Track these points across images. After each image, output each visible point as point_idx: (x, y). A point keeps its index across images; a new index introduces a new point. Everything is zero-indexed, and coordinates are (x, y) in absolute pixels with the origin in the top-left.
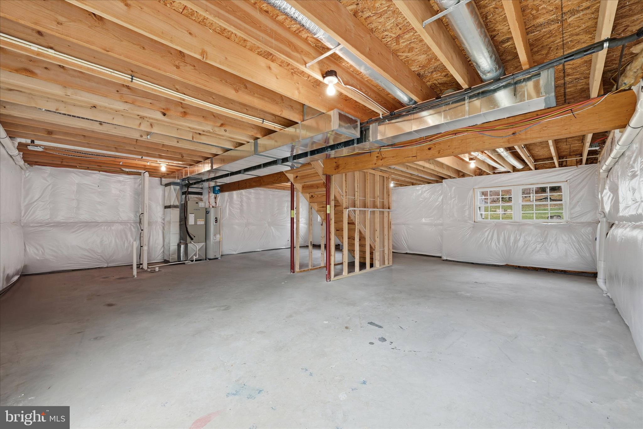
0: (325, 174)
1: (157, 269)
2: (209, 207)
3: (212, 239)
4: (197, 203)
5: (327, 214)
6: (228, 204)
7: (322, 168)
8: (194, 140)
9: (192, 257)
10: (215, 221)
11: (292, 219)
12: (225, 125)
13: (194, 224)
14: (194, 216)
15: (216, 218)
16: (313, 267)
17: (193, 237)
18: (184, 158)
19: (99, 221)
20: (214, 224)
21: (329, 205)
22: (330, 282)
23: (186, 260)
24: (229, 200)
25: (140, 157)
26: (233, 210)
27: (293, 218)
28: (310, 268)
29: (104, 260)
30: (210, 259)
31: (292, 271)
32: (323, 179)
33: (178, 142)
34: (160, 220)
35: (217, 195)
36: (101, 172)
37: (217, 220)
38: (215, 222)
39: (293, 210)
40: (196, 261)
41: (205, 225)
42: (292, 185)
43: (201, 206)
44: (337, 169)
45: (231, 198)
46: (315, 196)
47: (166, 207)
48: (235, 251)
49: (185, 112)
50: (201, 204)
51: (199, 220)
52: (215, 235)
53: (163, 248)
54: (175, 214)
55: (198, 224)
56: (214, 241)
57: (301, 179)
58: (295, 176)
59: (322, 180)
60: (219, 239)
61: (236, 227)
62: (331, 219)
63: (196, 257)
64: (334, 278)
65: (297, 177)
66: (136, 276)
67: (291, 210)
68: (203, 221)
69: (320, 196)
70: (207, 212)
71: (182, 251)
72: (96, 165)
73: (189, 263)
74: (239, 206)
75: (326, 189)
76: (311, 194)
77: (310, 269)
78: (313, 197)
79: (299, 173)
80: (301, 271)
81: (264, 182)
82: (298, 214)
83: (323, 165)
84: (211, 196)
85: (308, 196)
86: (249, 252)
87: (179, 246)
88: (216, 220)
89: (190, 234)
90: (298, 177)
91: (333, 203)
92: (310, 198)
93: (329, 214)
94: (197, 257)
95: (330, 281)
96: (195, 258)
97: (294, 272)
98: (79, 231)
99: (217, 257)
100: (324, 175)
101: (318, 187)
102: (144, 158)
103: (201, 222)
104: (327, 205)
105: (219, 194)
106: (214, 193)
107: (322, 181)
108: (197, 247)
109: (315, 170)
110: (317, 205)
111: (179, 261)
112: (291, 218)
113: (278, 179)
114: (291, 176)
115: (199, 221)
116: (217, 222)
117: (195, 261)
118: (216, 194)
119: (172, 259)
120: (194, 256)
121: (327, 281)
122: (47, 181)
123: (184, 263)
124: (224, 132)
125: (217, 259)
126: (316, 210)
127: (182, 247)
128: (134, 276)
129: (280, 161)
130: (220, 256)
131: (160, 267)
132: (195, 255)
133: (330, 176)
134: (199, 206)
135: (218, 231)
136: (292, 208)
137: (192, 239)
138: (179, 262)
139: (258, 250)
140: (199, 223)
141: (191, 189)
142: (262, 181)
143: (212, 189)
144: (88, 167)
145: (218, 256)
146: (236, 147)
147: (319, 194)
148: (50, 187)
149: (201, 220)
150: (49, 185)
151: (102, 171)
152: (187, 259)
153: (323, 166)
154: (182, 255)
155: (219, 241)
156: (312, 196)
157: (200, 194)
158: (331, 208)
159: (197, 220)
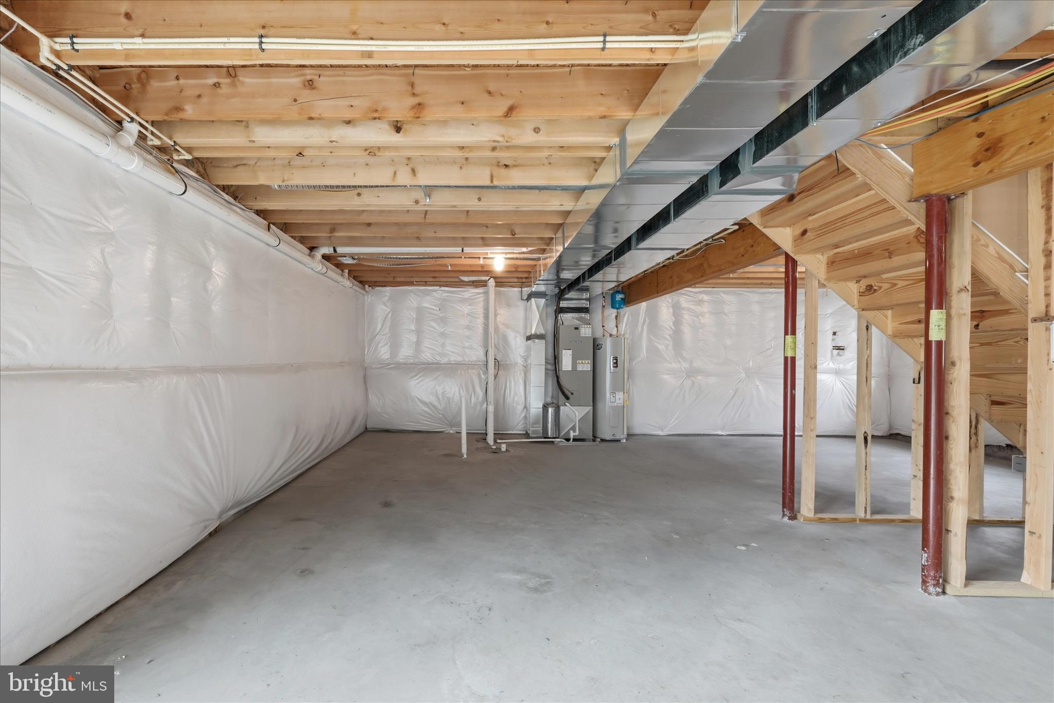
0: (922, 197)
1: (504, 448)
2: (604, 336)
3: (611, 399)
4: (577, 328)
5: (928, 344)
6: (645, 328)
7: (907, 179)
8: (496, 183)
9: (568, 432)
10: (614, 363)
11: (790, 364)
12: (518, 109)
13: (571, 370)
14: (571, 353)
15: (616, 359)
16: (873, 513)
17: (569, 394)
18: (516, 236)
19: (442, 363)
20: (612, 371)
21: (940, 307)
22: (942, 597)
23: (557, 436)
24: (647, 321)
25: (459, 250)
26: (657, 340)
27: (793, 359)
28: (862, 515)
29: (446, 421)
30: (603, 440)
31: (787, 513)
32: (911, 217)
33: (479, 199)
34: (520, 361)
35: (620, 310)
36: (443, 288)
37: (616, 363)
38: (614, 367)
39: (794, 333)
40: (575, 440)
41: (592, 372)
42: (791, 263)
43: (583, 335)
44: (989, 158)
45: (653, 316)
46: (880, 287)
47: (529, 338)
48: (662, 430)
49: (419, 104)
50: (586, 331)
51: (580, 361)
52: (613, 393)
53: (525, 409)
54: (539, 350)
55: (578, 370)
56: (611, 404)
57: (819, 236)
58: (798, 231)
59: (908, 222)
60: (621, 401)
61: (665, 377)
62: (953, 364)
63: (574, 434)
64: (966, 585)
65: (804, 232)
66: (465, 456)
67: (786, 333)
68: (588, 363)
69: (901, 284)
70: (596, 346)
71: (550, 420)
72: (430, 277)
73: (561, 444)
74: (671, 332)
75: (929, 256)
76: (864, 283)
77: (861, 520)
78: (875, 290)
79: (810, 218)
80: (820, 519)
81: (710, 266)
82: (811, 345)
83: (912, 167)
84: (609, 315)
85: (854, 288)
86: (695, 435)
87: (545, 407)
88: (615, 361)
89: (564, 389)
90: (808, 234)
91: (962, 303)
92: (861, 294)
93: (939, 343)
94: (577, 433)
95: (944, 592)
96: (572, 435)
97: (793, 517)
98: (417, 377)
99: (617, 437)
100: (916, 200)
101: (890, 255)
102: (467, 250)
103: (585, 366)
104: (928, 308)
105: (622, 308)
106: (613, 307)
107: (912, 229)
108: (577, 415)
109: (872, 192)
110: (893, 317)
111: (545, 438)
112: (786, 358)
113: (746, 252)
114: (783, 236)
115: (581, 365)
116: (617, 366)
117: (573, 441)
118: (617, 309)
119: (534, 432)
120: (572, 432)
121: (925, 591)
122: (387, 306)
123: (553, 442)
124: (535, 134)
125: (618, 441)
126: (890, 332)
127: (551, 411)
128: (462, 455)
129: (715, 181)
130: (626, 436)
131: (508, 444)
132: (573, 429)
133: (949, 200)
134: (581, 335)
135: (619, 386)
136: (790, 328)
137: (567, 398)
138: (545, 441)
139: (720, 433)
140: (580, 368)
141: (566, 302)
142: (705, 265)
143: (609, 300)
144: (426, 282)
145: (622, 436)
146: (591, 178)
147: (900, 278)
148: (390, 315)
149: (584, 362)
150: (389, 313)
151: (443, 286)
152: (559, 435)
153: (912, 170)
154: (550, 425)
155: (622, 405)
156: (870, 288)
157: (584, 310)
158: (955, 322)
159: (578, 361)
